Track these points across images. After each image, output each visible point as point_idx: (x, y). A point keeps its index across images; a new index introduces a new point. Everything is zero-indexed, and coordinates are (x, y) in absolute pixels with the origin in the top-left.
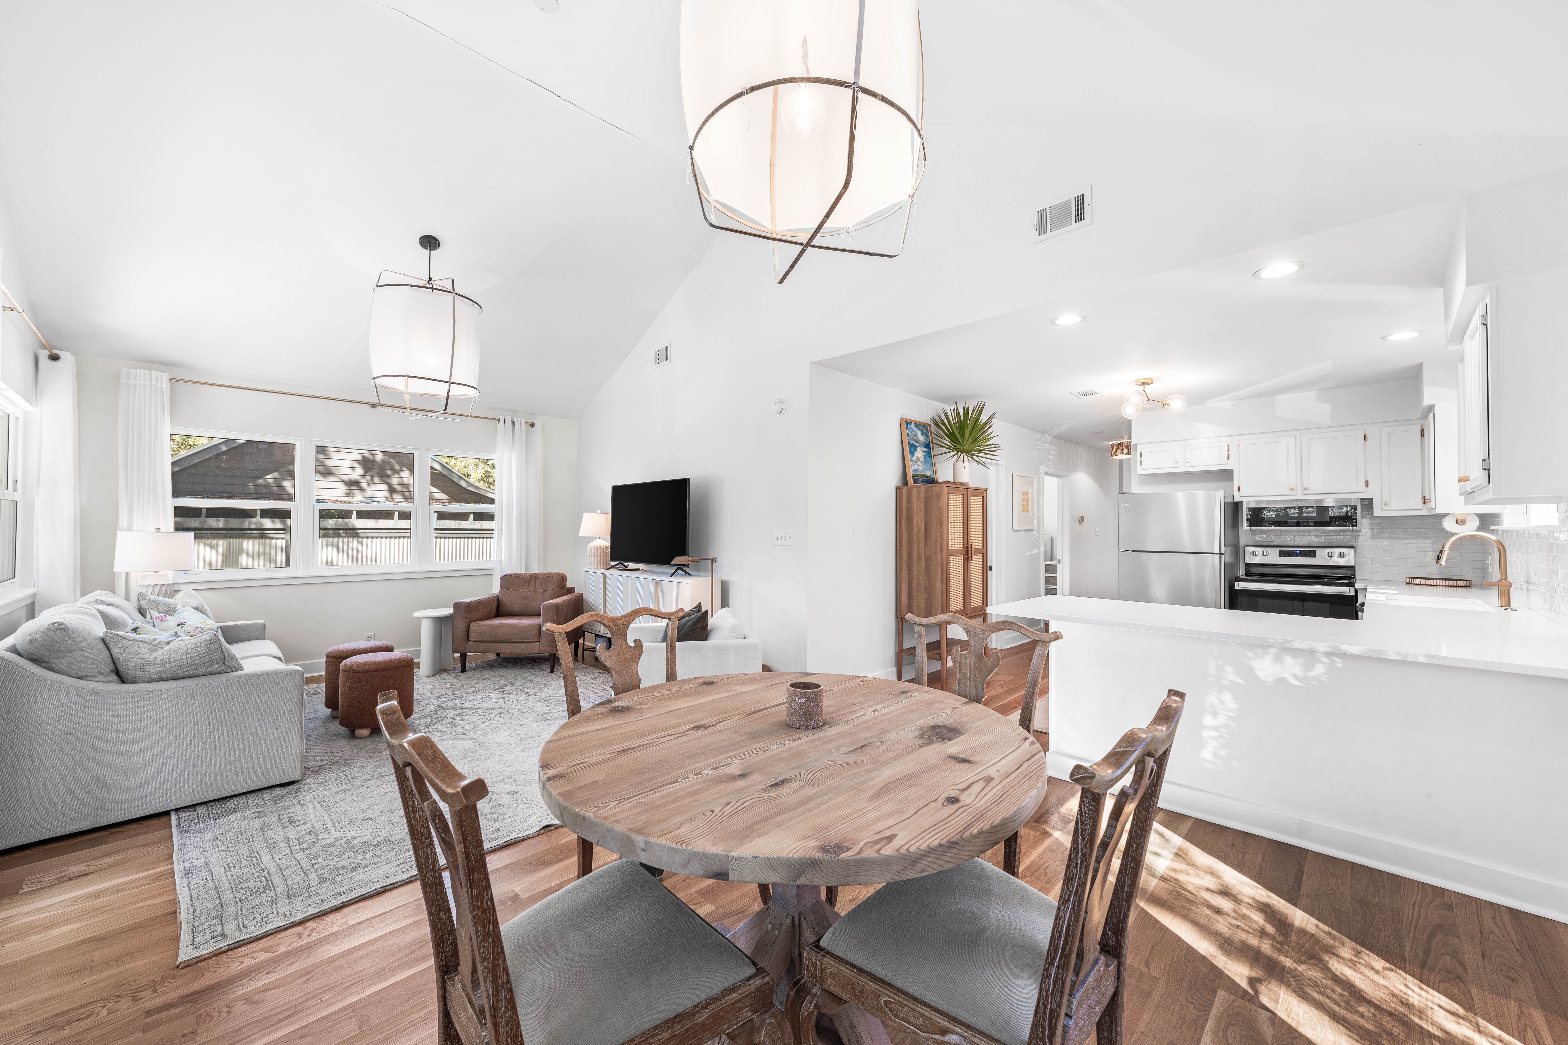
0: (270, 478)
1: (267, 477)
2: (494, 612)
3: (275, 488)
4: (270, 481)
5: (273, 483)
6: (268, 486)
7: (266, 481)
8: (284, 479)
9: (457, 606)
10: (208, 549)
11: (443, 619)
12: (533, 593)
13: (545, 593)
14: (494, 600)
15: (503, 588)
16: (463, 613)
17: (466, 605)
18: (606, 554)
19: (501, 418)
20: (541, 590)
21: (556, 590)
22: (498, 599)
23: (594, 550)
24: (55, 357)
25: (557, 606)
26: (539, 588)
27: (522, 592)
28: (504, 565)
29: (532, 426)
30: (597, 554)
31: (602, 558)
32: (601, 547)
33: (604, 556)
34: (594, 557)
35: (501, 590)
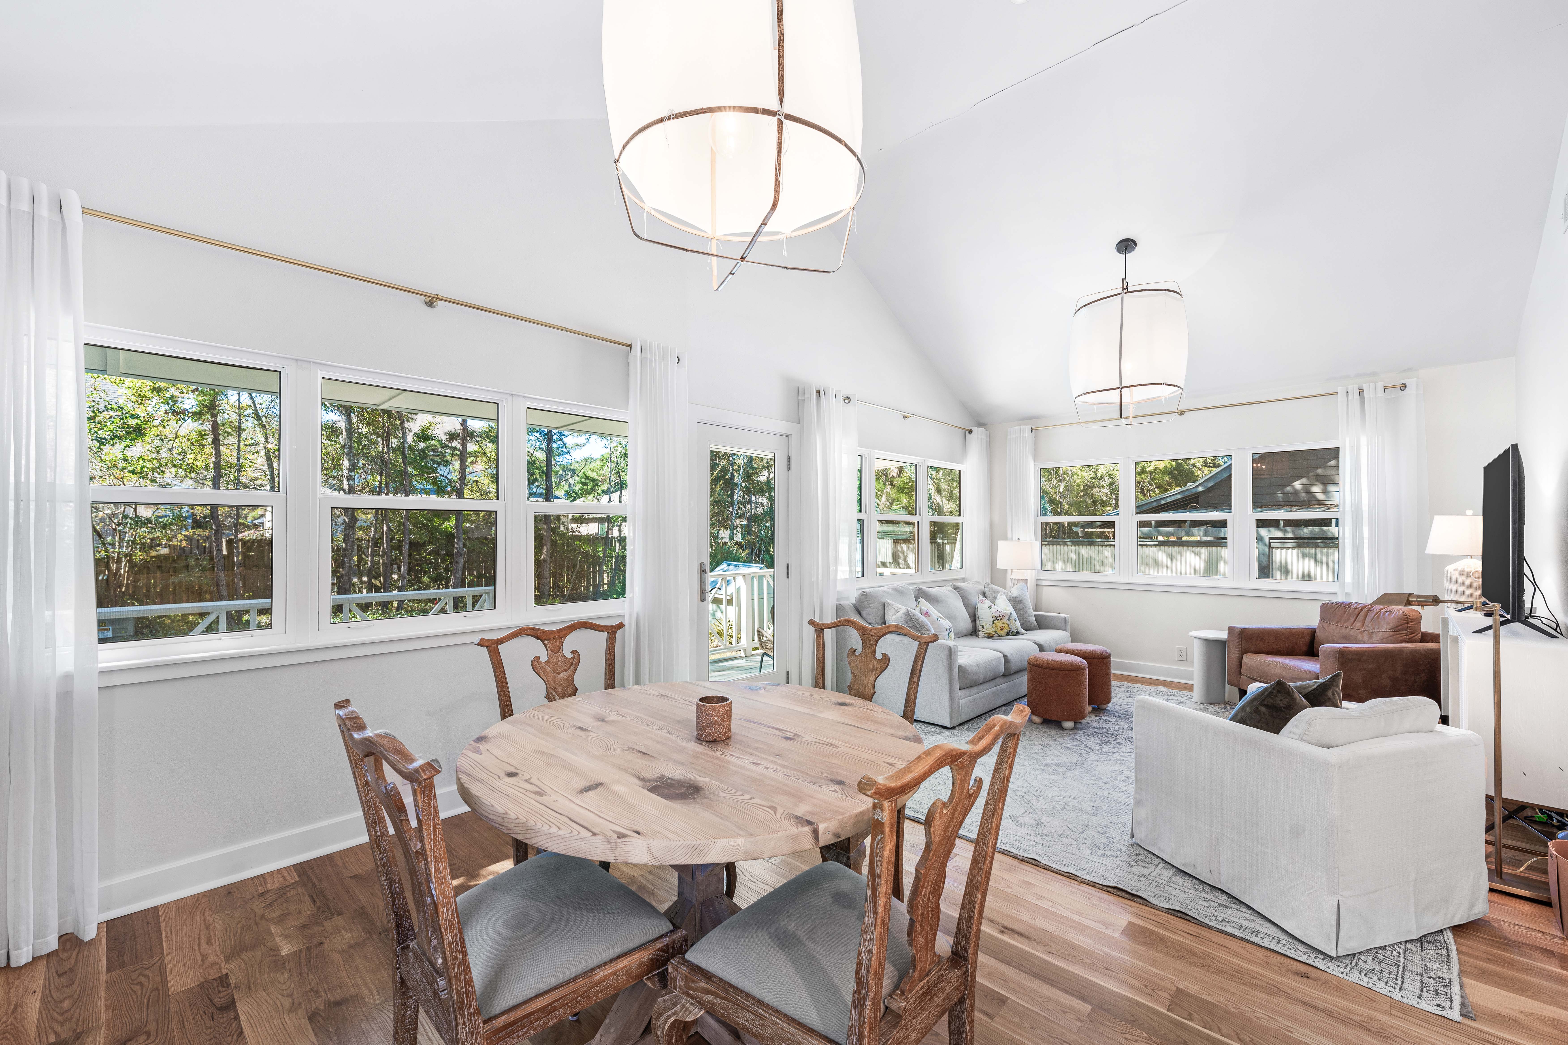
0: (1298, 485)
1: (1294, 483)
2: (1304, 648)
3: (1304, 495)
4: (1299, 487)
5: (1302, 489)
6: (1296, 492)
7: (1294, 489)
8: (1312, 485)
9: (1231, 630)
10: (1193, 555)
11: (1223, 643)
12: (1358, 632)
13: (1374, 635)
14: (1303, 633)
15: (1322, 619)
16: (1236, 640)
17: (1239, 631)
18: (1474, 585)
19: (1341, 391)
20: (1369, 629)
21: (1391, 633)
22: (1313, 633)
23: (1453, 576)
24: (970, 432)
25: (1342, 653)
26: (1368, 626)
27: (1344, 629)
28: (1348, 589)
29: (1402, 388)
30: (1459, 584)
31: (1466, 590)
32: (1466, 573)
33: (1471, 588)
34: (1453, 588)
35: (1320, 623)
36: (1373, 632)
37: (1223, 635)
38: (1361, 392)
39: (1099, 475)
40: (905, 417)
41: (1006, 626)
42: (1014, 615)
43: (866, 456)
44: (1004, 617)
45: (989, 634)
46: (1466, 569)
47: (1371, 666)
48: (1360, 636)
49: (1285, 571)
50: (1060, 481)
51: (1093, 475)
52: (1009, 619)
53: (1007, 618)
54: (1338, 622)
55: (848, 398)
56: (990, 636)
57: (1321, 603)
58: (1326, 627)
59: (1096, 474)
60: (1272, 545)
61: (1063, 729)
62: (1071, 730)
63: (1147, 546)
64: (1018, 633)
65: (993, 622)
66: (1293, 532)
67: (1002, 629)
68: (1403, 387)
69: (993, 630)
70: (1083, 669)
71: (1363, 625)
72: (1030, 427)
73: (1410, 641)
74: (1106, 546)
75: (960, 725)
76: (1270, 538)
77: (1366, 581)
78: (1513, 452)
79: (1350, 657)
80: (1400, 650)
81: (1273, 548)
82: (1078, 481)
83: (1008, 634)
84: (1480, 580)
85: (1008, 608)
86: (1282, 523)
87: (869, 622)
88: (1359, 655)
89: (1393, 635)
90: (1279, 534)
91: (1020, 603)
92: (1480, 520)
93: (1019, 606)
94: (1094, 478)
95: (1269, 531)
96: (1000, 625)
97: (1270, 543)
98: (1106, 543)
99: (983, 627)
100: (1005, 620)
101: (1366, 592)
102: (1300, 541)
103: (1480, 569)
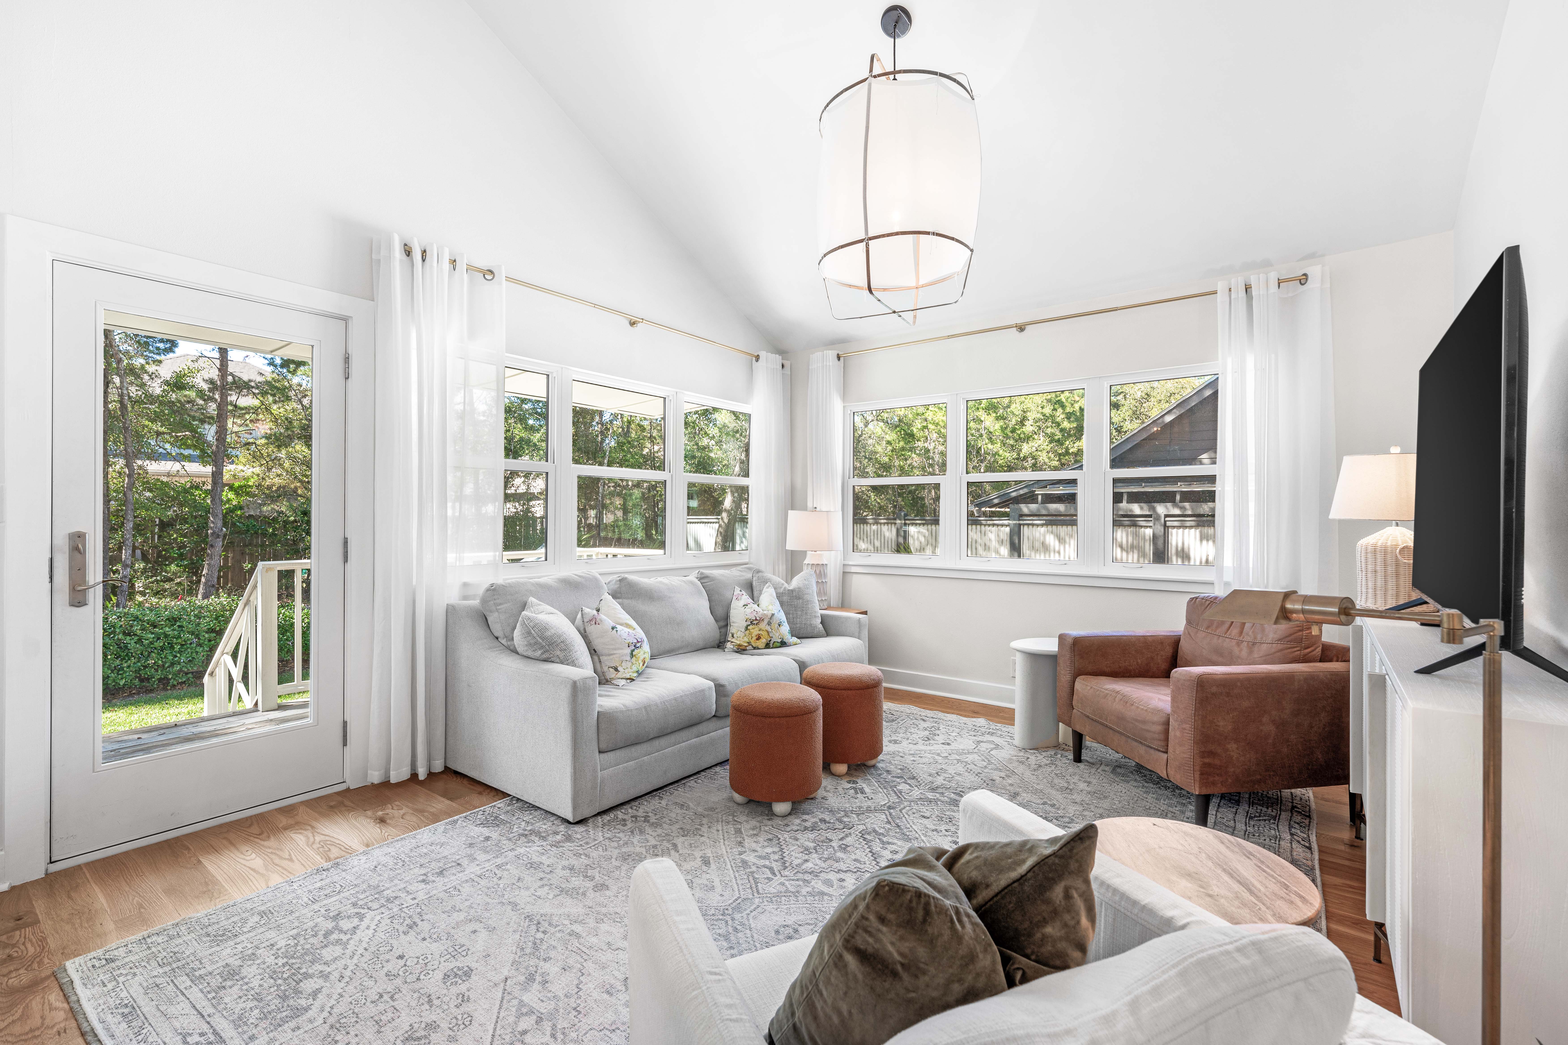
2: (1164, 666)
9: (1061, 641)
11: (1051, 659)
12: (1234, 642)
13: (1256, 648)
14: (1162, 643)
15: (1189, 622)
16: (1067, 655)
17: (1070, 641)
18: (1402, 570)
19: (1221, 287)
20: (1249, 639)
21: (1280, 647)
22: (1176, 642)
23: (1369, 555)
24: (757, 358)
25: (1202, 683)
26: (1247, 634)
27: (1216, 637)
28: (1228, 577)
29: (1303, 282)
30: (1378, 568)
31: (1389, 579)
32: (1389, 549)
33: (1397, 575)
34: (1369, 575)
35: (1186, 628)
36: (1254, 644)
37: (1051, 646)
38: (1248, 288)
39: (1022, 455)
40: (632, 324)
41: (764, 633)
42: (781, 616)
43: (555, 375)
44: (762, 620)
45: (740, 645)
46: (1389, 543)
47: (1246, 704)
48: (1236, 650)
49: (1184, 555)
50: (982, 461)
51: (1015, 455)
52: (769, 624)
53: (766, 621)
54: (1208, 628)
55: (491, 272)
56: (741, 650)
57: (1188, 597)
58: (1192, 634)
59: (1019, 454)
60: (1168, 524)
61: (771, 815)
62: (784, 816)
63: (1033, 525)
64: (783, 644)
65: (747, 628)
66: (1192, 509)
67: (759, 638)
68: (1303, 279)
69: (746, 639)
70: (816, 710)
71: (1241, 633)
72: (835, 353)
73: (1305, 660)
74: (989, 525)
75: (600, 814)
76: (1166, 516)
77: (1251, 565)
78: (1509, 262)
79: (1214, 689)
80: (1290, 677)
81: (1168, 527)
82: (1000, 462)
83: (767, 646)
84: (1412, 562)
85: (770, 607)
86: (1178, 497)
87: (496, 635)
88: (1228, 684)
89: (1281, 650)
90: (1177, 511)
91: (798, 598)
92: (1413, 458)
93: (796, 602)
94: (1017, 459)
95: (1166, 507)
96: (755, 631)
97: (1165, 522)
98: (989, 522)
99: (733, 636)
100: (763, 625)
101: (1251, 581)
102: (1199, 519)
103: (1411, 544)
